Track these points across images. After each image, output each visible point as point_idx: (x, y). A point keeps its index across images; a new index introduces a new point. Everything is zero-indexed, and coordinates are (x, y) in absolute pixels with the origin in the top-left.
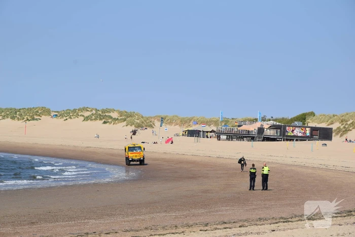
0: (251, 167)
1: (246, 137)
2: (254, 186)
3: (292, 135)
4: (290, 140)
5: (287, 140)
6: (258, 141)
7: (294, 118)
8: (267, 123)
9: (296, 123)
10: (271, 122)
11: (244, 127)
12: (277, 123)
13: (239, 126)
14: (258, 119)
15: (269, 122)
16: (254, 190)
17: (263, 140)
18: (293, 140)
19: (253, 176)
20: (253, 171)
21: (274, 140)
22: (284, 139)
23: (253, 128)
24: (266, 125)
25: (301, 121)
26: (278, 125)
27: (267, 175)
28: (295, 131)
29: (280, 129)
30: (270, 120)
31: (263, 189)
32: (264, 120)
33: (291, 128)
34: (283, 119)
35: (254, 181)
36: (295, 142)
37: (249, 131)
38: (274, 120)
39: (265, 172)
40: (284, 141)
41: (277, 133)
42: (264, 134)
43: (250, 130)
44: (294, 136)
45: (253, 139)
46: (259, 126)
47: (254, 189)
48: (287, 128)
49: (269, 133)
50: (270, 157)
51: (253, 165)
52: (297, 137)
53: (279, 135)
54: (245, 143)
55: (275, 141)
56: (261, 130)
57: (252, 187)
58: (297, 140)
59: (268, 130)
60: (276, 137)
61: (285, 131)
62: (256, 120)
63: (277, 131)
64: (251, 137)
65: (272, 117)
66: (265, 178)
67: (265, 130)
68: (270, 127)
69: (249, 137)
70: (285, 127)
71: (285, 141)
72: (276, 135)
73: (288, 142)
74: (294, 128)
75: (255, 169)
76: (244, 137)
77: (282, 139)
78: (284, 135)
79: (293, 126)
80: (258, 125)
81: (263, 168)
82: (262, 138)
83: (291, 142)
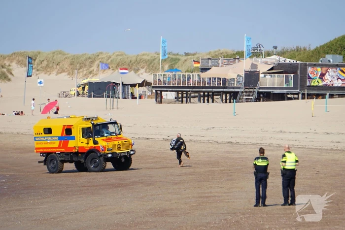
0: (258, 155)
1: (219, 93)
2: (264, 197)
3: (321, 84)
4: (317, 96)
5: (310, 96)
6: (247, 100)
7: (323, 47)
8: (264, 60)
9: (330, 58)
10: (274, 59)
11: (215, 72)
12: (288, 61)
13: (204, 70)
14: (246, 54)
15: (268, 59)
16: (264, 205)
17: (258, 99)
18: (323, 96)
19: (262, 175)
20: (261, 163)
21: (281, 97)
22: (303, 95)
23: (234, 72)
24: (263, 66)
25: (340, 54)
26: (290, 65)
27: (293, 172)
28: (327, 76)
29: (295, 72)
30: (269, 54)
31: (286, 203)
32: (256, 53)
33: (319, 69)
34: (298, 50)
35: (265, 187)
36: (328, 100)
37: (225, 81)
38: (278, 54)
39: (290, 166)
40: (303, 98)
41: (287, 81)
42: (260, 85)
43: (228, 78)
44: (326, 87)
45: (234, 96)
46: (248, 69)
47: (267, 203)
48: (310, 69)
49: (269, 82)
50: (281, 136)
51: (262, 151)
52: (332, 88)
53: (292, 86)
54: (218, 108)
55: (283, 99)
56: (252, 77)
57: (261, 199)
58: (331, 96)
59: (268, 77)
60: (285, 91)
61: (305, 77)
62: (241, 55)
63: (287, 78)
64: (230, 93)
65: (276, 48)
66: (289, 177)
67: (261, 75)
68: (272, 69)
69: (226, 93)
70: (304, 68)
71: (306, 100)
72: (285, 86)
73: (313, 102)
74: (324, 69)
75: (266, 158)
76: (214, 94)
77: (298, 94)
78: (303, 86)
79: (321, 66)
80: (245, 65)
81: (284, 156)
82: (255, 95)
83: (320, 101)
